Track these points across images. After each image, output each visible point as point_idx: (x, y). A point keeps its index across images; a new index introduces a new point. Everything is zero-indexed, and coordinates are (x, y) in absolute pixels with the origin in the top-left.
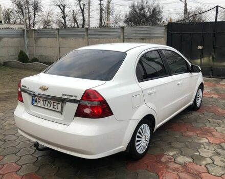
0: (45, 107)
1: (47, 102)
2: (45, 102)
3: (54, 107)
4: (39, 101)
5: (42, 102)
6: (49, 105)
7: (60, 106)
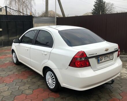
0: (106, 60)
1: (106, 57)
2: (105, 58)
3: (110, 58)
4: (102, 58)
5: (104, 59)
6: (108, 58)
7: (112, 56)
